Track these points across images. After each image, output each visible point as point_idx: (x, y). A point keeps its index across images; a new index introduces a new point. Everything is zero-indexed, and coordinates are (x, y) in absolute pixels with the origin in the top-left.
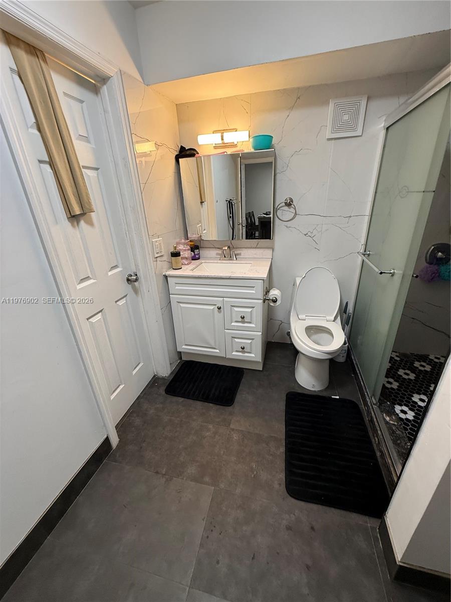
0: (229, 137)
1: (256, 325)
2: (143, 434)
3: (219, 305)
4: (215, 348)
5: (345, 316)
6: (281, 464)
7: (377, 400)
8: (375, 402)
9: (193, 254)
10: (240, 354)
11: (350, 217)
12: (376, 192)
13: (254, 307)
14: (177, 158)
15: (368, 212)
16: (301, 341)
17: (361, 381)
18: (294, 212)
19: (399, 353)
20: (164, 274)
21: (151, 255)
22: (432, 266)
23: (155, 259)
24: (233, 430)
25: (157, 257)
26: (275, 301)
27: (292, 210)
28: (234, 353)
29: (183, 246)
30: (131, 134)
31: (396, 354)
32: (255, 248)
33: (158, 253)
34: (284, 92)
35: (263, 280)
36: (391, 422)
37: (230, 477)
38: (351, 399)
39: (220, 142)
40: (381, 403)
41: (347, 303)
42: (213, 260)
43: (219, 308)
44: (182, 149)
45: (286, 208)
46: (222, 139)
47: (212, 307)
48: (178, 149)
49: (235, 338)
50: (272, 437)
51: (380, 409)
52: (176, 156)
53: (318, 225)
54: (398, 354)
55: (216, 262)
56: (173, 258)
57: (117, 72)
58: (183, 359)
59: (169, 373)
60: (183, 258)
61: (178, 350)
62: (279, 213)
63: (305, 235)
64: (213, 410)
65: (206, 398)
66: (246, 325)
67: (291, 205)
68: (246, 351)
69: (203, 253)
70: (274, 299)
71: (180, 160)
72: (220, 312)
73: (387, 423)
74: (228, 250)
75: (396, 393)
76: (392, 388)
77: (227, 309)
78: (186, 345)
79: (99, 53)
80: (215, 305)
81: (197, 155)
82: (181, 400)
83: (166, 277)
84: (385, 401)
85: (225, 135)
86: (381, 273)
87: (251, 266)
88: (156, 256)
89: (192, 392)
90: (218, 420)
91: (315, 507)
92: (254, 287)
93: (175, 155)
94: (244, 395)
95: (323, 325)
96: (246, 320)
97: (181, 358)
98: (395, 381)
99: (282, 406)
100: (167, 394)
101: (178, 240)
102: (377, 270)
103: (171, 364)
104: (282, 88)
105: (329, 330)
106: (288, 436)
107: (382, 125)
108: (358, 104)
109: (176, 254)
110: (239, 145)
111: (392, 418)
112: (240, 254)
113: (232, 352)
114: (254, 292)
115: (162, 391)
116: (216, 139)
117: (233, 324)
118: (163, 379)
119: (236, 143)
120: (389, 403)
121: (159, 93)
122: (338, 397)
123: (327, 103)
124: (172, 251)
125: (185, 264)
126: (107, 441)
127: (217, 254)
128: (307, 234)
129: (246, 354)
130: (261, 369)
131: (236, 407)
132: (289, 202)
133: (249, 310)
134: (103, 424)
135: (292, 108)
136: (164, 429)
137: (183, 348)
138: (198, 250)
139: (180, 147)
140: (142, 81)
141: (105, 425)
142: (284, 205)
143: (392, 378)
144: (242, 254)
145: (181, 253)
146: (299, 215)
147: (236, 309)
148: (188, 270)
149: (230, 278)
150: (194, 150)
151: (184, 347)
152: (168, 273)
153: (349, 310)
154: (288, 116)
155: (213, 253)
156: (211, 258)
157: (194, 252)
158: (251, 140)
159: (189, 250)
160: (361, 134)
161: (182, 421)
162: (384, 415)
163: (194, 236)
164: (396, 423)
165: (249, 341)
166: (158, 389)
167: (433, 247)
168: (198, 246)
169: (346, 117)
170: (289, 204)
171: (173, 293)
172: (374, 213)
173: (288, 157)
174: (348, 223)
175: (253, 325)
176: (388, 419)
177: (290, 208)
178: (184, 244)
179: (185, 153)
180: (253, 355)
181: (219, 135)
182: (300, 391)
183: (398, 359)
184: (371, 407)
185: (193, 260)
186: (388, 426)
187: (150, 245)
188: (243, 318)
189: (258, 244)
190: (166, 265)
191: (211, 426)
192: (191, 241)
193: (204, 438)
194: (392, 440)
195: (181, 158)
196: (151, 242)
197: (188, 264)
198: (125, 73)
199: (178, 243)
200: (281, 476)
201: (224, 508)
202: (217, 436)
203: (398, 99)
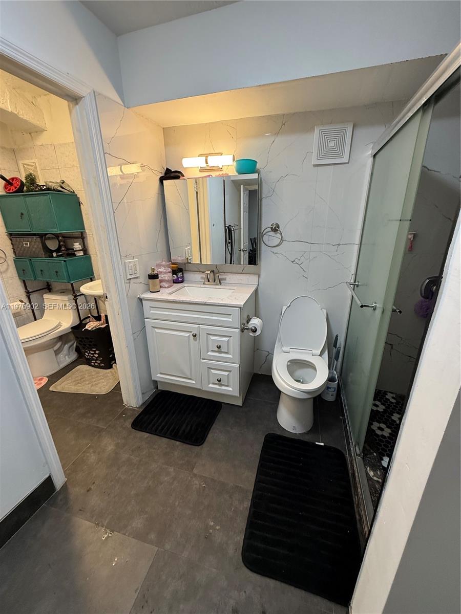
0: (214, 161)
1: (233, 356)
2: (94, 474)
3: (194, 332)
4: (191, 379)
5: (335, 350)
6: (241, 523)
7: (361, 449)
8: (358, 453)
9: (175, 277)
10: (217, 387)
11: (339, 245)
12: (365, 221)
13: (231, 337)
14: (162, 180)
15: (357, 241)
16: (282, 379)
17: (348, 425)
18: (280, 238)
19: (396, 394)
20: (139, 296)
21: (122, 277)
22: (427, 300)
23: (128, 281)
24: (195, 475)
25: (130, 279)
26: (255, 331)
27: (279, 235)
28: (210, 385)
29: (164, 268)
30: (104, 153)
31: (392, 395)
32: (241, 273)
33: (132, 274)
34: (269, 117)
35: (240, 308)
36: (375, 478)
37: (179, 536)
38: (336, 447)
39: (205, 165)
40: (365, 453)
41: (337, 337)
42: (197, 284)
43: (195, 336)
44: (168, 171)
45: (272, 233)
46: (207, 163)
47: (187, 334)
48: (164, 171)
49: (211, 368)
50: (237, 487)
51: (364, 461)
52: (161, 177)
53: (305, 252)
54: (394, 396)
55: (199, 286)
56: (150, 280)
57: (90, 93)
58: (159, 389)
59: (141, 403)
60: (161, 281)
61: (153, 379)
62: (265, 238)
63: (293, 262)
64: (179, 449)
65: (174, 435)
66: (223, 355)
67: (277, 230)
68: (223, 384)
69: (187, 276)
70: (253, 328)
71: (164, 181)
72: (195, 340)
73: (369, 479)
74: (212, 274)
75: (387, 442)
76: (383, 436)
77: (203, 336)
78: (161, 373)
79: (68, 74)
80: (191, 332)
81: (181, 177)
82: (146, 435)
83: (141, 300)
84: (372, 451)
85: (210, 158)
86: (362, 306)
87: (233, 292)
88: (130, 277)
89: (160, 428)
90: (181, 462)
91: (272, 583)
92: (230, 315)
93: (159, 177)
94: (217, 434)
95: (307, 359)
96: (223, 349)
97: (157, 388)
98: (388, 427)
99: (257, 449)
100: (132, 428)
101: (158, 262)
102: (359, 302)
103: (143, 394)
104: (268, 114)
105: (313, 364)
106: (257, 488)
107: (370, 152)
108: (344, 131)
109: (153, 277)
110: (224, 169)
111: (377, 473)
112: (225, 279)
113: (209, 384)
114: (230, 320)
115: (128, 424)
116: (200, 162)
117: (209, 353)
118: (133, 410)
119: (221, 167)
120: (375, 454)
121: (143, 116)
122: (322, 444)
123: (312, 129)
124: (150, 273)
125: (165, 288)
126: (49, 482)
127: (202, 278)
128: (294, 261)
129: (223, 388)
130: (241, 405)
131: (205, 448)
132: (275, 228)
133: (226, 339)
134: (44, 461)
135: (277, 134)
136: (118, 469)
137: (158, 377)
138: (181, 273)
139: (165, 169)
140: (121, 103)
141: (47, 463)
142: (270, 230)
143: (384, 423)
144: (227, 279)
145: (159, 276)
146: (285, 240)
147: (212, 338)
148: (166, 294)
149: (205, 304)
150: (180, 172)
151: (159, 375)
152: (142, 296)
153: (340, 344)
154: (274, 142)
155: (198, 277)
156: (195, 282)
157: (177, 275)
158: (235, 164)
159: (170, 272)
160: (347, 161)
161: (140, 461)
162: (368, 469)
163: (179, 258)
164: (380, 480)
165: (226, 373)
166: (125, 421)
167: (428, 280)
168: (182, 269)
169: (332, 144)
170: (275, 229)
171: (148, 316)
172: (363, 243)
173: (273, 182)
174: (337, 251)
175: (231, 356)
176: (371, 474)
177: (276, 234)
178: (164, 266)
179: (171, 175)
180: (230, 389)
181: (204, 158)
182: (279, 433)
183: (394, 401)
184: (354, 458)
185: (174, 283)
186: (370, 483)
187: (121, 267)
188: (219, 347)
189: (244, 269)
190: (142, 287)
191: (171, 469)
192: (173, 264)
193: (161, 484)
194: (372, 501)
195: (165, 180)
196: (123, 264)
197: (168, 287)
198: (100, 94)
199: (158, 266)
200: (239, 538)
201: (164, 577)
202: (175, 482)
203: (384, 126)
